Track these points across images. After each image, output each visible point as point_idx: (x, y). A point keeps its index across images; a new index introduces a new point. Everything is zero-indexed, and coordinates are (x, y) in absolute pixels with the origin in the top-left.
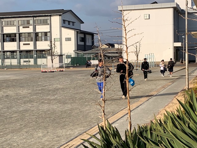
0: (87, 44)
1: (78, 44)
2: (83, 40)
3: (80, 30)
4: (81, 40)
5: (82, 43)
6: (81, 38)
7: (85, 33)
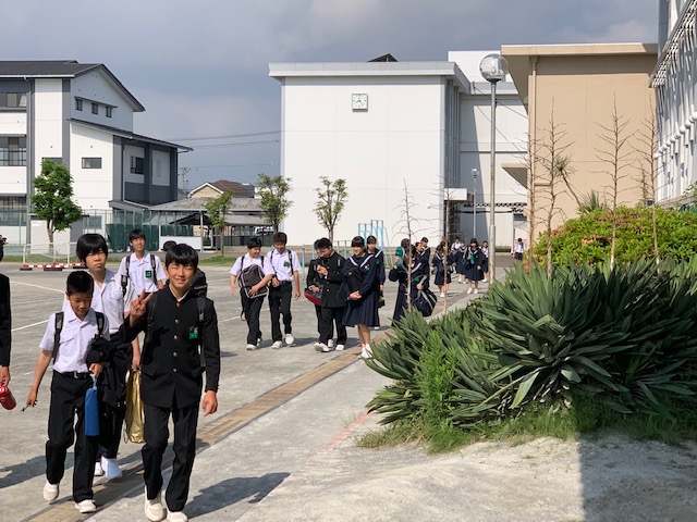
0: (156, 181)
1: (125, 180)
2: (142, 166)
3: (131, 134)
4: (134, 166)
5: (139, 179)
6: (135, 161)
7: (149, 145)
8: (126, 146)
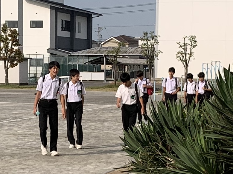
0: (78, 36)
1: (58, 35)
2: (69, 26)
3: (62, 5)
4: (64, 26)
5: (67, 34)
6: (64, 22)
7: (73, 12)
8: (58, 13)
